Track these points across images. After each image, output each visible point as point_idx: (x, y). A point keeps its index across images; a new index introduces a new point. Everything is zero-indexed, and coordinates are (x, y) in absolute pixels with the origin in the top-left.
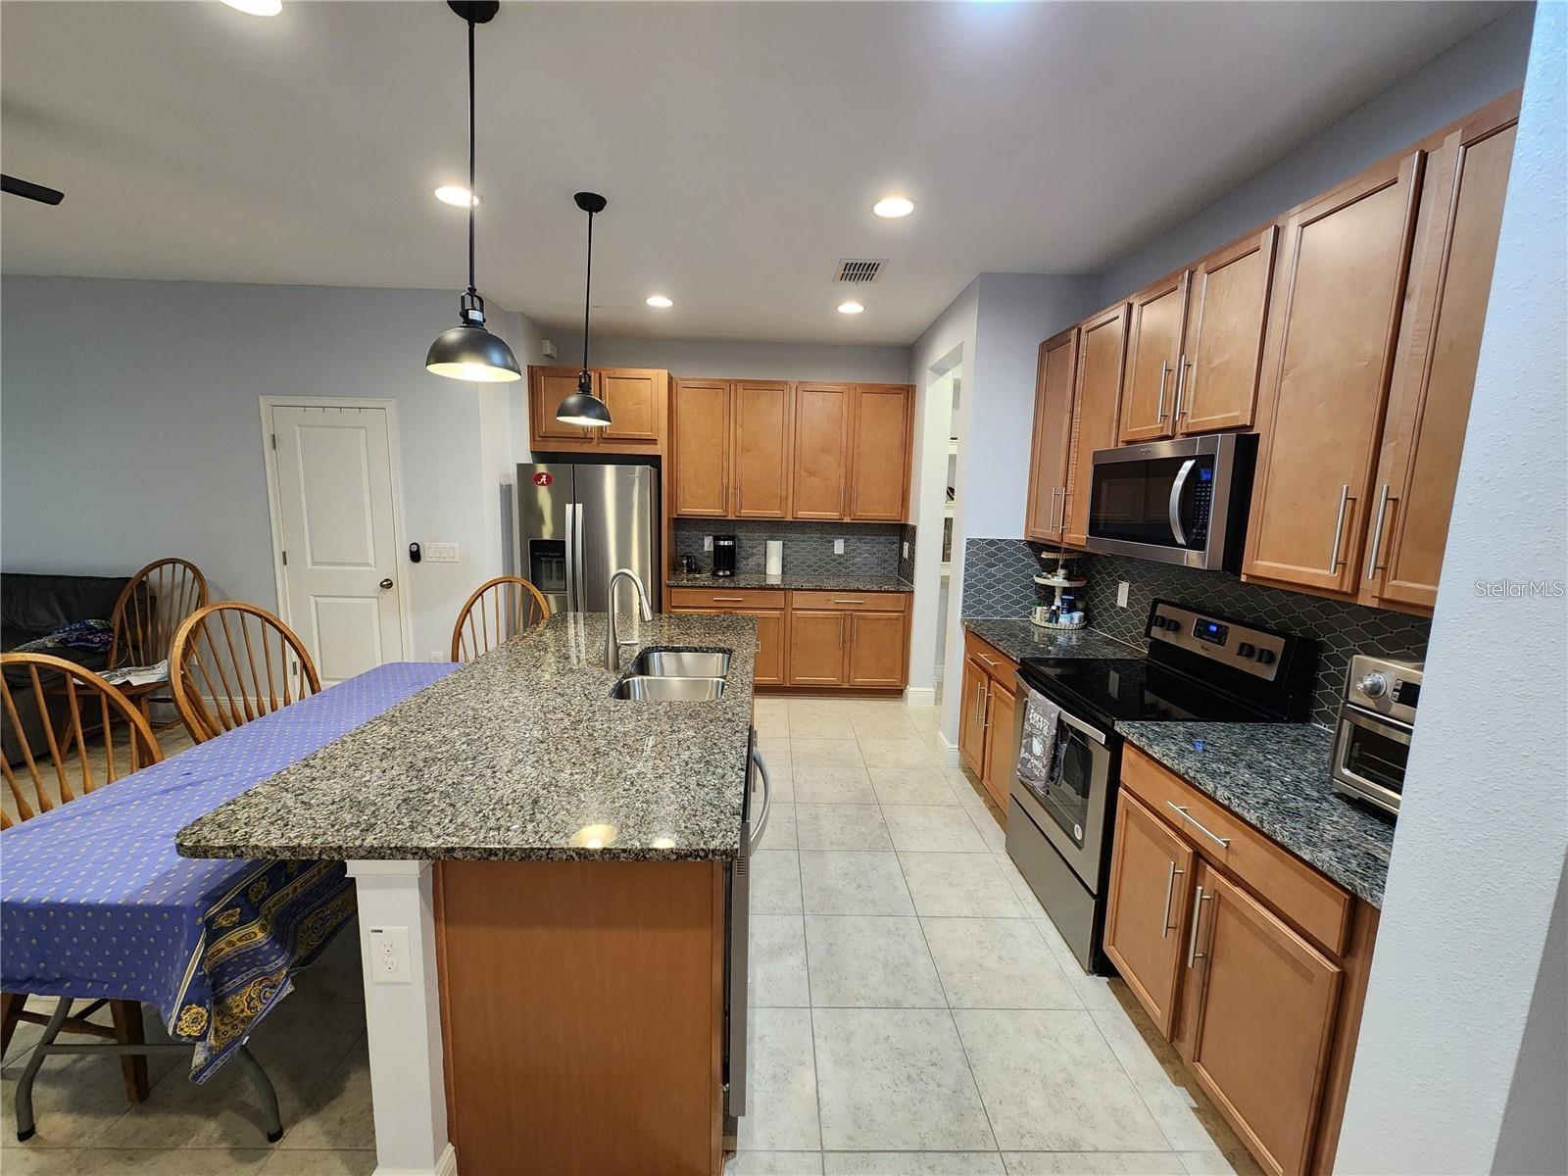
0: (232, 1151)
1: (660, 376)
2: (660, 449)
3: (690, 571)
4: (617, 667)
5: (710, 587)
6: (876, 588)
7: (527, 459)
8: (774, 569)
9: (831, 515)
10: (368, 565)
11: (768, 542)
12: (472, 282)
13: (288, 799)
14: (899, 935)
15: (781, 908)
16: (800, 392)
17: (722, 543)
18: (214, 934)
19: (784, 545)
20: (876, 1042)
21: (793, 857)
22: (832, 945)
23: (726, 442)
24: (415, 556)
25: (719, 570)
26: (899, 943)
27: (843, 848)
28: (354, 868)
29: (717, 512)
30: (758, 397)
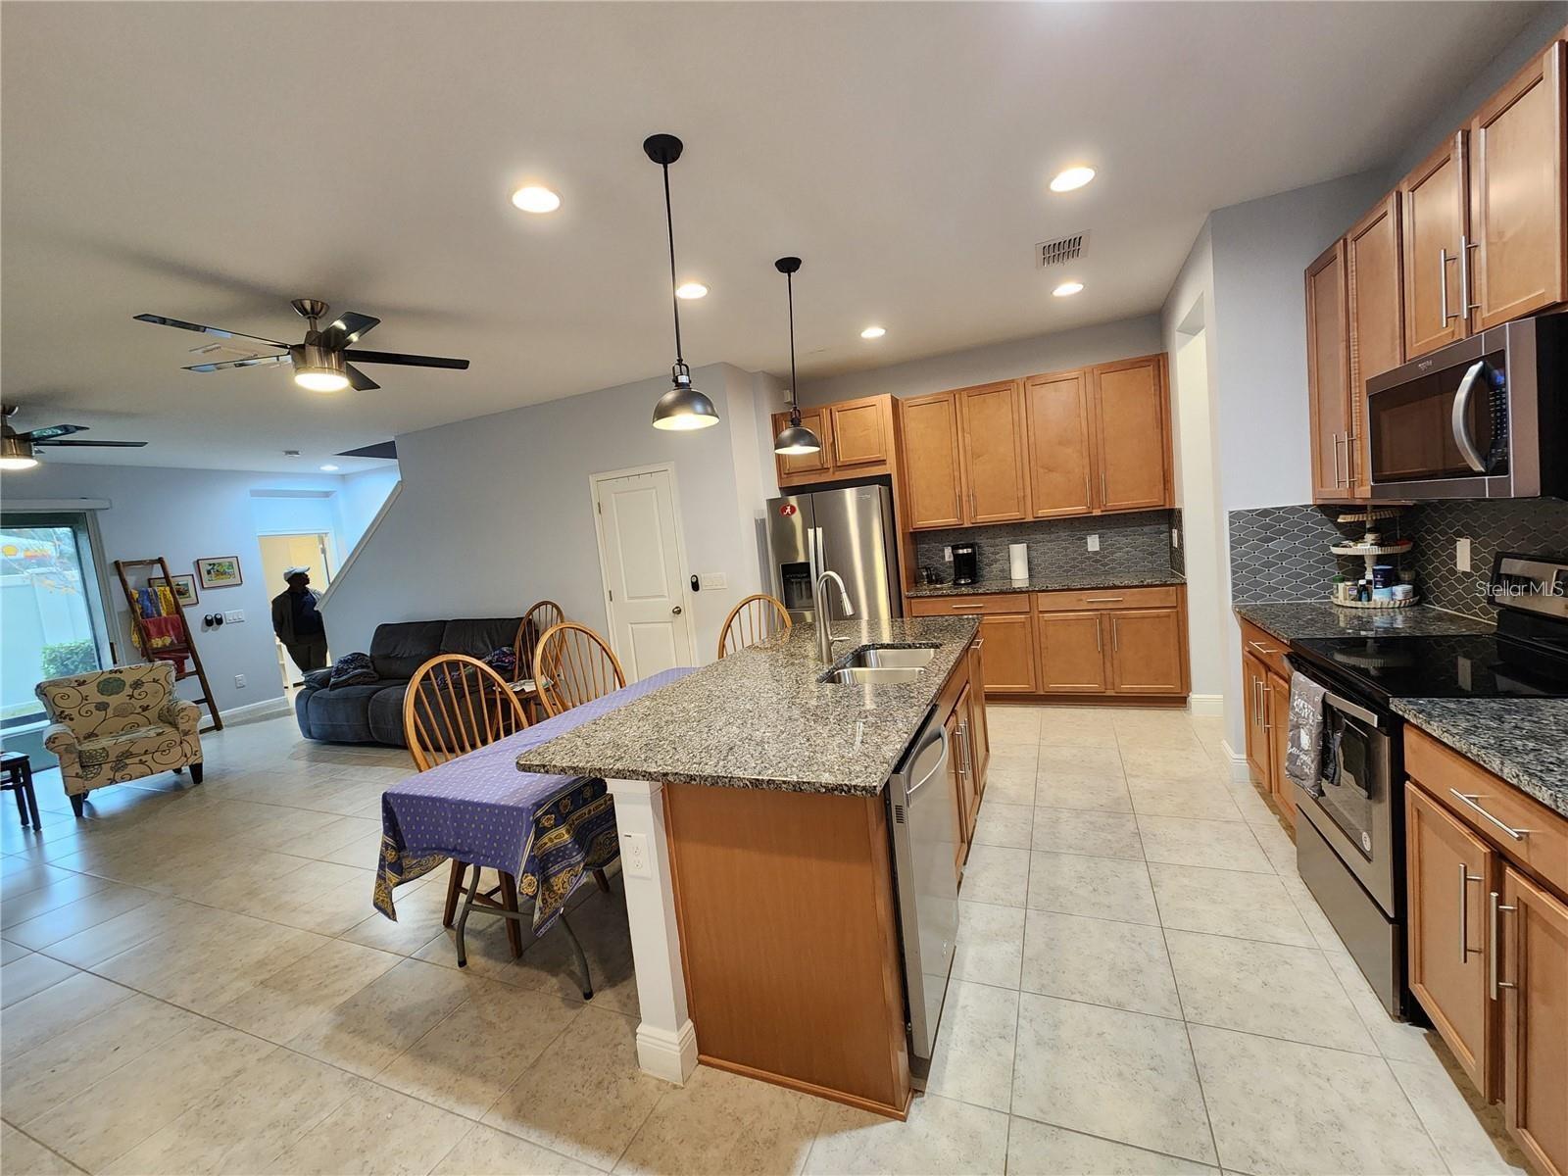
0: (563, 999)
1: (884, 401)
2: (890, 468)
3: (930, 582)
4: (830, 660)
5: (949, 596)
6: (1136, 583)
7: (778, 495)
8: (1019, 574)
9: (1079, 509)
10: (665, 596)
11: (1010, 546)
12: (679, 355)
13: (579, 742)
14: (1134, 942)
15: (1002, 900)
16: (1028, 386)
17: (961, 551)
18: (540, 833)
19: (1028, 547)
20: (1088, 1035)
21: (1024, 855)
22: (1053, 939)
23: (955, 451)
24: (695, 586)
25: (960, 578)
26: (1133, 949)
27: (1083, 852)
28: (613, 786)
29: (952, 521)
30: (984, 401)
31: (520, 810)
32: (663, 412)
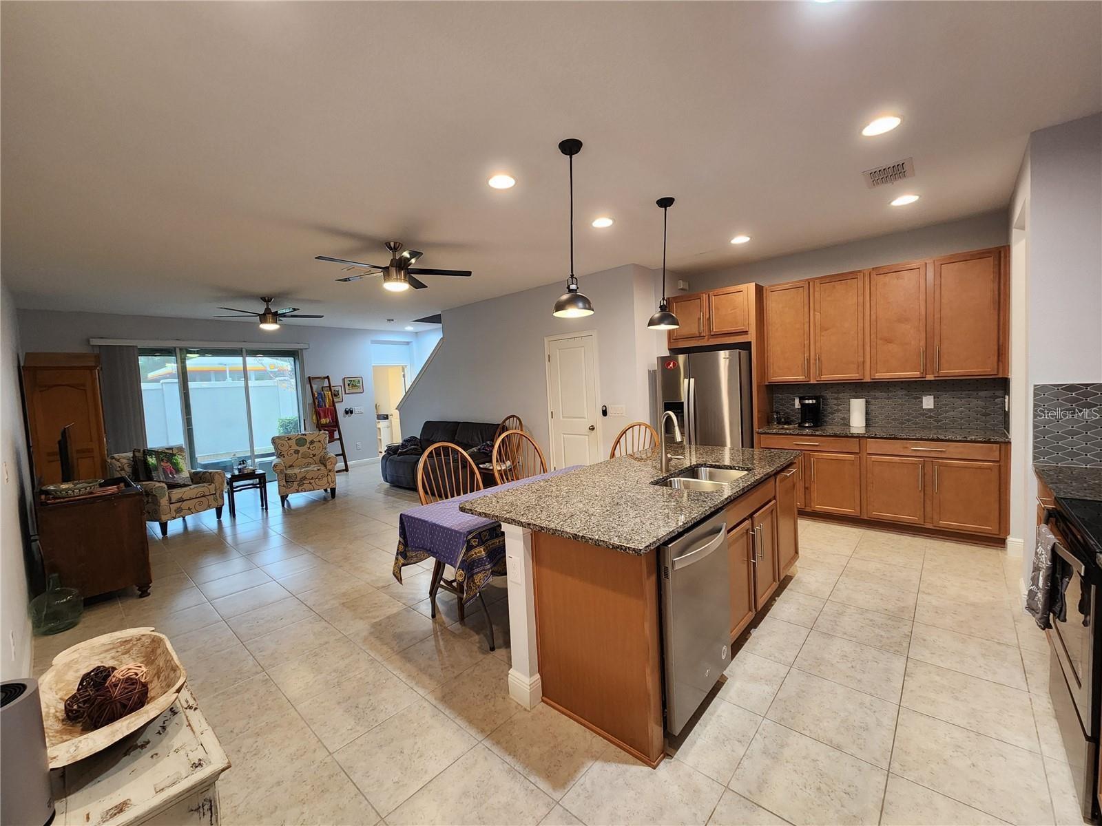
1: (751, 287)
2: (752, 337)
3: (779, 423)
4: (667, 471)
5: (791, 434)
6: (959, 438)
7: (667, 353)
8: (857, 421)
9: (914, 374)
10: (585, 418)
11: (851, 400)
12: (572, 272)
14: (870, 709)
15: (775, 657)
16: (874, 276)
17: (807, 402)
18: (470, 548)
19: (866, 402)
21: (804, 631)
22: (804, 692)
23: (806, 325)
24: (605, 413)
25: (805, 422)
26: (867, 714)
27: (854, 640)
28: (505, 527)
29: (801, 378)
30: (834, 287)
31: (461, 533)
32: (560, 307)
